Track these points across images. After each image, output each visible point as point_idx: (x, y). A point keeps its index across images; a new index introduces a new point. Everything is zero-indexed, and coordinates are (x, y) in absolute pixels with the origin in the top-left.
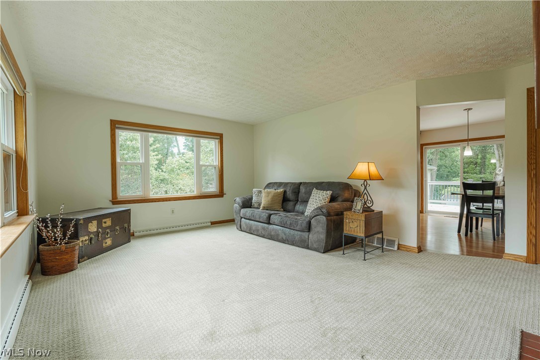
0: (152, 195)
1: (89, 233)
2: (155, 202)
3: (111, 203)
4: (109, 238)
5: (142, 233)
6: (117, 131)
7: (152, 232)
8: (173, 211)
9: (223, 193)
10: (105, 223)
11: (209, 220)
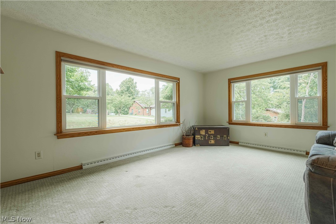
0: (251, 121)
1: (200, 135)
2: (252, 126)
3: (228, 123)
4: (212, 140)
5: (243, 144)
6: (232, 84)
7: (249, 145)
8: (266, 134)
9: (327, 126)
10: (210, 132)
11: (305, 150)
